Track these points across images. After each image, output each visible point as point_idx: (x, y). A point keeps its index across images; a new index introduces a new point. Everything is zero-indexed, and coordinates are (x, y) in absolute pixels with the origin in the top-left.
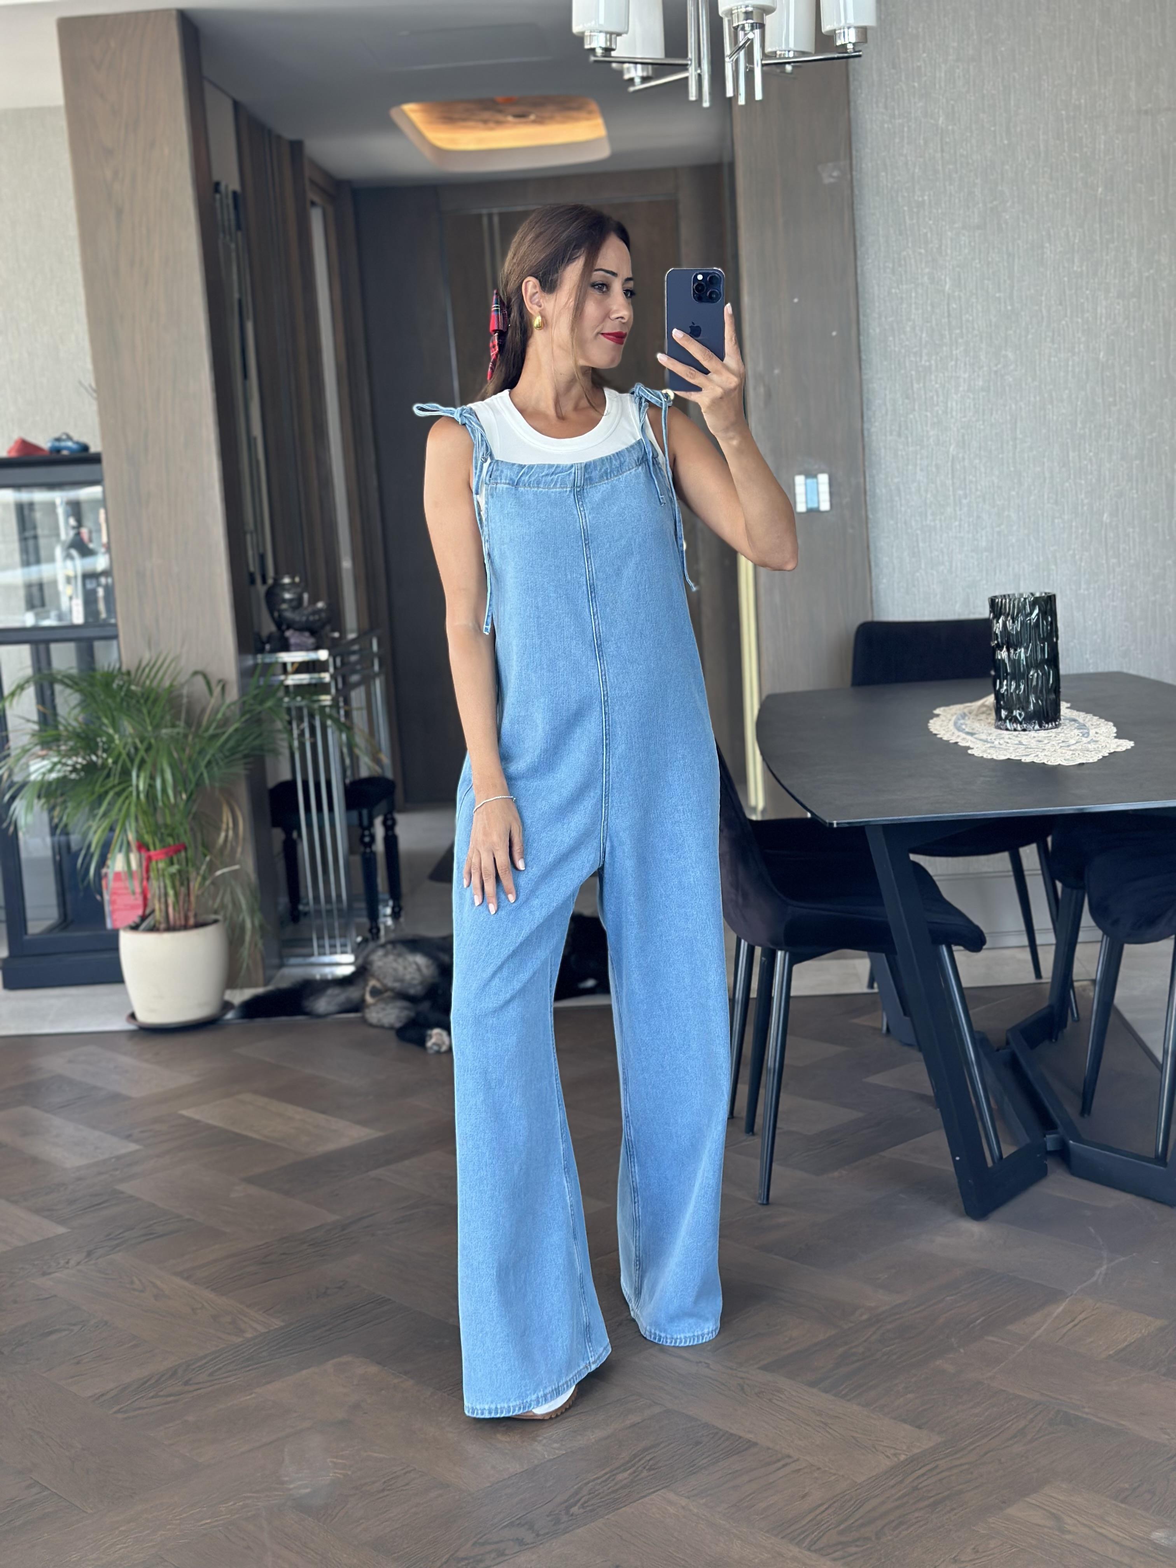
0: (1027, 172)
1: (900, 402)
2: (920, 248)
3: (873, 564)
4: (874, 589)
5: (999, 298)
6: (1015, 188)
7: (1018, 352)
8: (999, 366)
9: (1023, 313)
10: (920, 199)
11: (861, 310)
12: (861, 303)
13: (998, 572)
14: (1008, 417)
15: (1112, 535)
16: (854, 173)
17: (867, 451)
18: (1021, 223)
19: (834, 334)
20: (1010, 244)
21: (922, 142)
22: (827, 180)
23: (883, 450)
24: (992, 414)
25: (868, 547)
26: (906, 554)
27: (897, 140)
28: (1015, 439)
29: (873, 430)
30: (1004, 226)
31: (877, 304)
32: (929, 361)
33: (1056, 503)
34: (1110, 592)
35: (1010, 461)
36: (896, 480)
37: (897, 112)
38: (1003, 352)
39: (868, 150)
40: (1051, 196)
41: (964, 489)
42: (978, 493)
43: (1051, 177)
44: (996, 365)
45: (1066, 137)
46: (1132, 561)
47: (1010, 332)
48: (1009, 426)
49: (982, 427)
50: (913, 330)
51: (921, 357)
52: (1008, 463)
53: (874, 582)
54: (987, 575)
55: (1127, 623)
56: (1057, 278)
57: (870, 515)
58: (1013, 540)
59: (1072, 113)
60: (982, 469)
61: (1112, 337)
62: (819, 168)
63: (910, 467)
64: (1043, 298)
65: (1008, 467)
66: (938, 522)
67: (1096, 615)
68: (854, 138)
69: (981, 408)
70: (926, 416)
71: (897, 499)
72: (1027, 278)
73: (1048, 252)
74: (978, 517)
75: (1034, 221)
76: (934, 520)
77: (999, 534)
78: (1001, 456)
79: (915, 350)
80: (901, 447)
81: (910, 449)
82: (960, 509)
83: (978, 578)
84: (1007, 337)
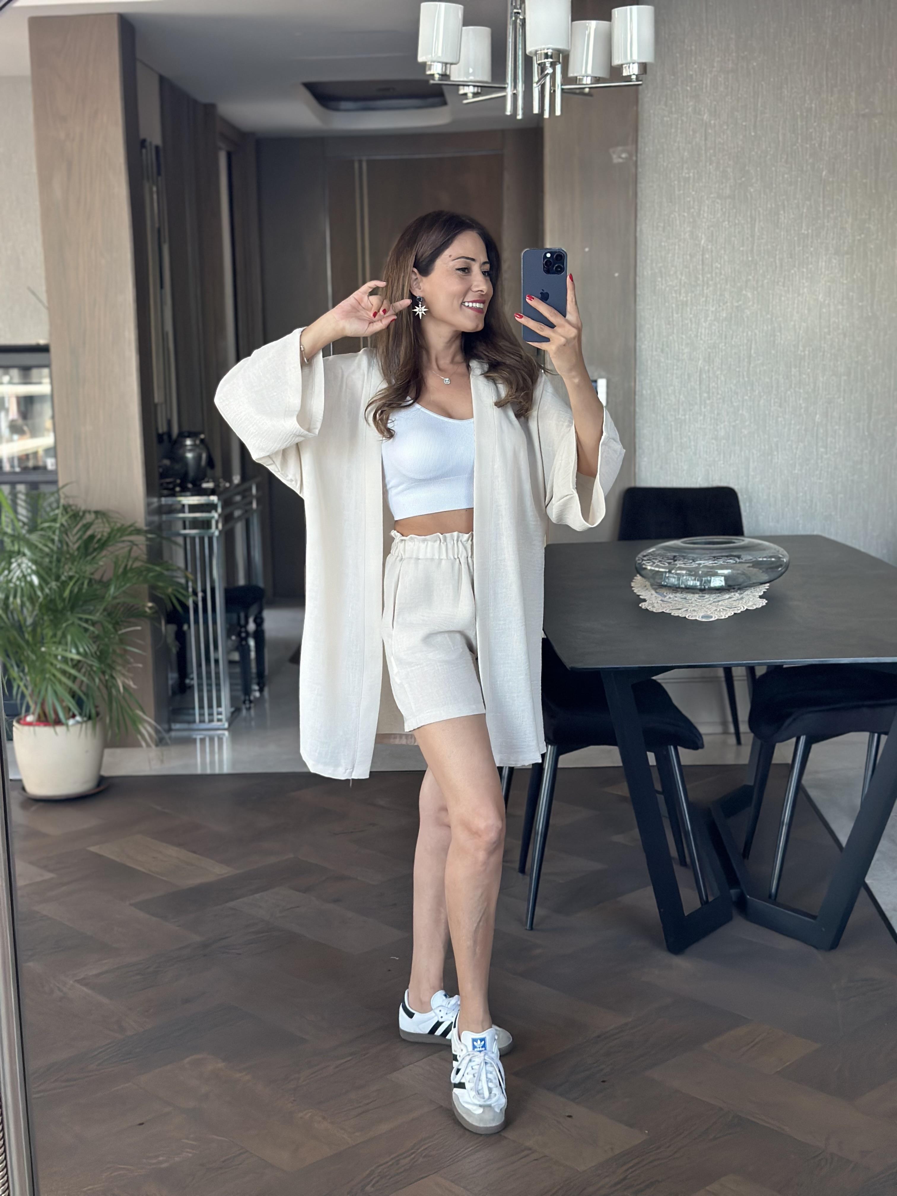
0: (769, 157)
1: (664, 327)
2: (684, 212)
3: (637, 446)
4: (637, 466)
5: (743, 251)
6: (759, 169)
7: (755, 292)
8: (740, 303)
9: (761, 263)
10: (687, 176)
11: (638, 257)
12: (638, 252)
14: (745, 341)
15: (821, 431)
16: (639, 155)
17: (638, 362)
18: (762, 195)
19: (617, 275)
20: (753, 212)
21: (691, 133)
22: (617, 161)
23: (649, 362)
25: (634, 434)
26: (662, 439)
27: (673, 130)
28: (750, 356)
29: (643, 347)
30: (749, 197)
31: (650, 253)
32: (686, 297)
33: (780, 406)
34: (818, 472)
35: (745, 373)
36: (658, 384)
37: (674, 109)
38: (744, 292)
39: (650, 137)
40: (786, 176)
41: (708, 393)
42: (719, 396)
43: (786, 162)
44: (738, 302)
45: (799, 132)
46: (837, 451)
47: (750, 277)
48: (745, 347)
49: (724, 348)
50: (676, 273)
51: (680, 294)
52: (743, 375)
53: (637, 460)
54: (724, 457)
55: (830, 495)
56: (789, 237)
57: (637, 410)
58: (745, 432)
59: (805, 114)
60: (723, 378)
61: (829, 284)
62: (611, 150)
63: (669, 375)
64: (777, 253)
65: (743, 378)
66: (687, 417)
67: (806, 488)
68: (640, 128)
69: (724, 333)
70: (682, 338)
71: (658, 398)
72: (765, 237)
73: (783, 218)
74: (718, 414)
75: (773, 194)
76: (685, 415)
77: (734, 427)
78: (738, 369)
79: (676, 288)
80: (663, 360)
81: (669, 362)
82: (705, 407)
83: (717, 459)
84: (747, 281)
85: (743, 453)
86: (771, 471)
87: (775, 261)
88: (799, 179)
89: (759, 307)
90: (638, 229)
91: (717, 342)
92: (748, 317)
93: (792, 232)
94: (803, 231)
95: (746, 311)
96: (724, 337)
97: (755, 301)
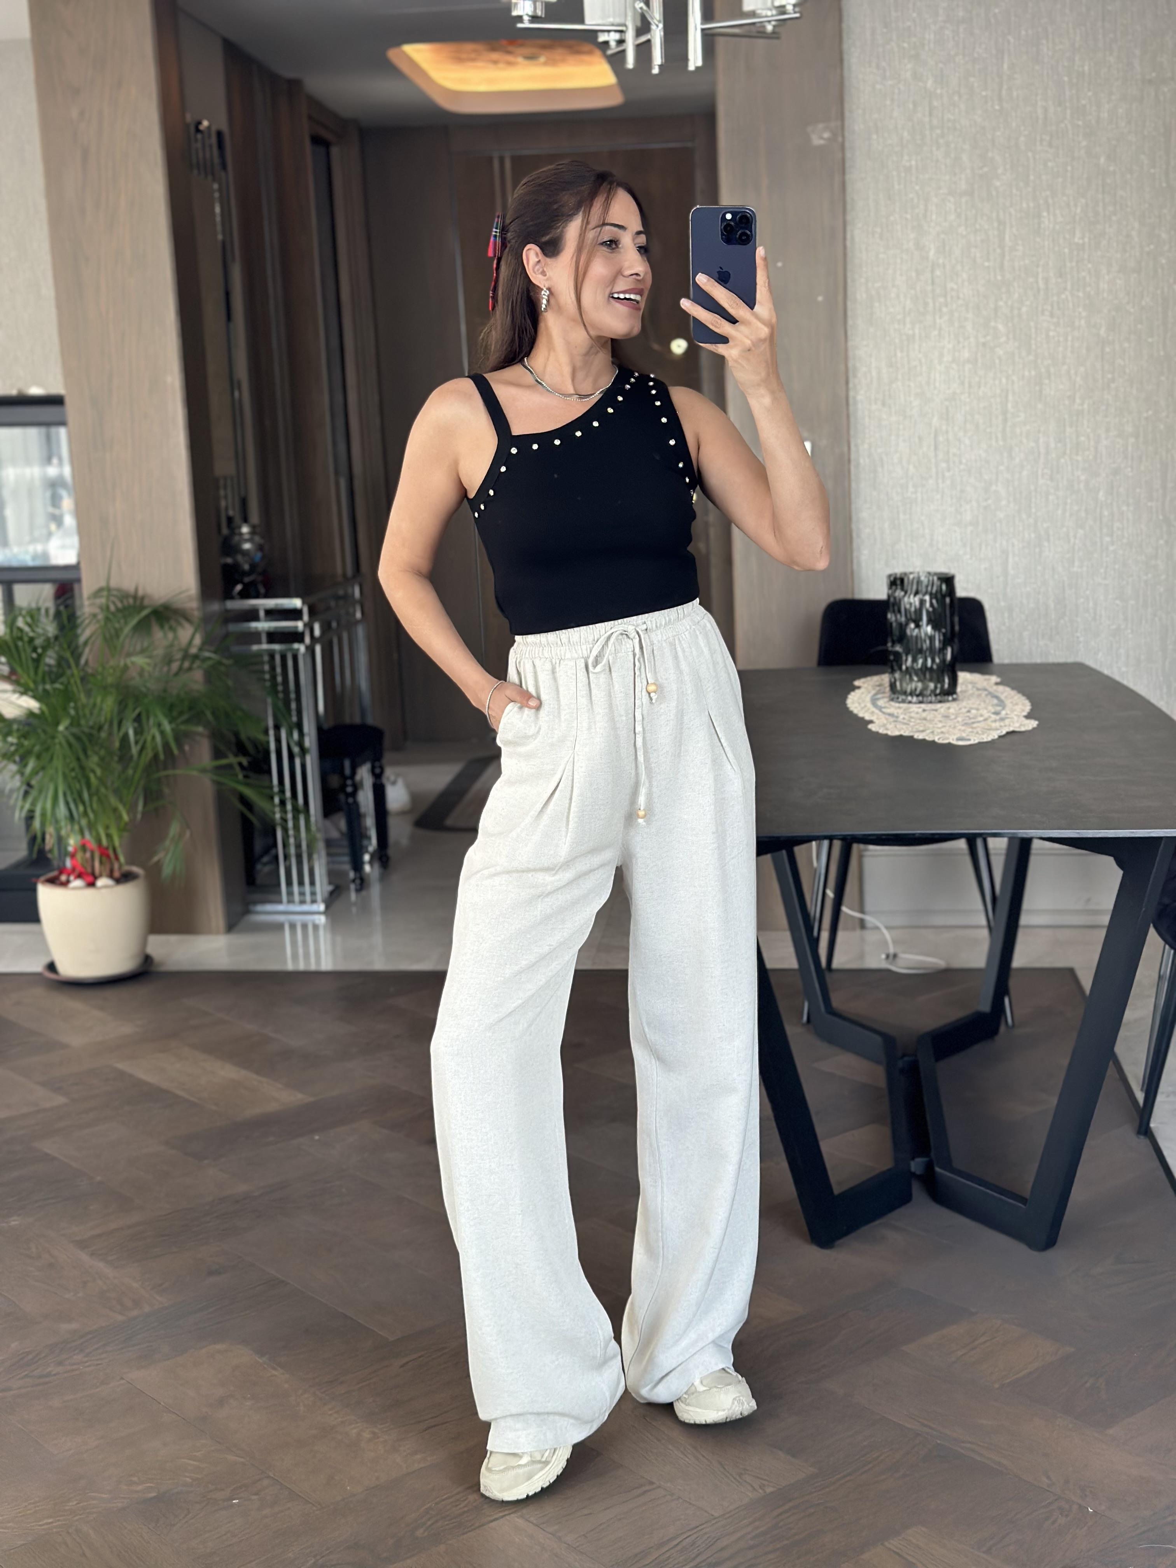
0: (1022, 139)
1: (885, 371)
2: (906, 212)
3: (854, 535)
4: (855, 561)
5: (988, 267)
6: (1007, 155)
7: (1010, 325)
8: (989, 338)
9: (1016, 284)
10: (908, 164)
11: (849, 274)
12: (849, 267)
13: (983, 547)
15: (1106, 513)
16: (846, 134)
17: (852, 419)
18: (1014, 191)
19: (820, 299)
20: (1001, 212)
21: (911, 106)
22: (817, 141)
23: (867, 420)
24: (979, 387)
25: (850, 518)
26: (886, 525)
27: (888, 102)
28: (1005, 412)
29: (858, 398)
30: (994, 193)
31: (864, 269)
32: (913, 329)
33: (1051, 479)
34: (1102, 570)
35: (999, 435)
36: (879, 450)
37: (888, 74)
38: (993, 324)
39: (860, 111)
40: (1050, 164)
41: (947, 462)
42: (962, 467)
43: (1050, 145)
44: (985, 336)
45: (1068, 104)
46: (1125, 541)
47: (1001, 303)
48: (998, 400)
49: (968, 400)
50: (898, 296)
51: (904, 324)
52: (997, 438)
53: (855, 554)
54: (972, 549)
55: (1118, 602)
56: (1057, 249)
57: (853, 485)
58: (1001, 515)
59: (1075, 80)
60: (967, 442)
61: (1113, 313)
62: (809, 129)
63: (893, 438)
64: (1040, 270)
65: (997, 441)
66: (919, 495)
67: (1088, 592)
68: (847, 98)
69: (967, 380)
70: (909, 386)
71: (880, 469)
72: (1020, 248)
73: (1046, 222)
74: (962, 491)
75: (1030, 189)
76: (916, 492)
77: (985, 508)
78: (988, 430)
79: (899, 317)
80: (885, 417)
81: (894, 419)
82: (943, 482)
83: (961, 552)
84: (996, 309)
85: (998, 545)
86: (1039, 568)
87: (1037, 282)
88: (1069, 168)
89: (1016, 344)
90: (848, 236)
91: (958, 391)
92: (1000, 358)
93: (1061, 241)
94: (1076, 240)
95: (997, 350)
96: (967, 385)
97: (1011, 336)
